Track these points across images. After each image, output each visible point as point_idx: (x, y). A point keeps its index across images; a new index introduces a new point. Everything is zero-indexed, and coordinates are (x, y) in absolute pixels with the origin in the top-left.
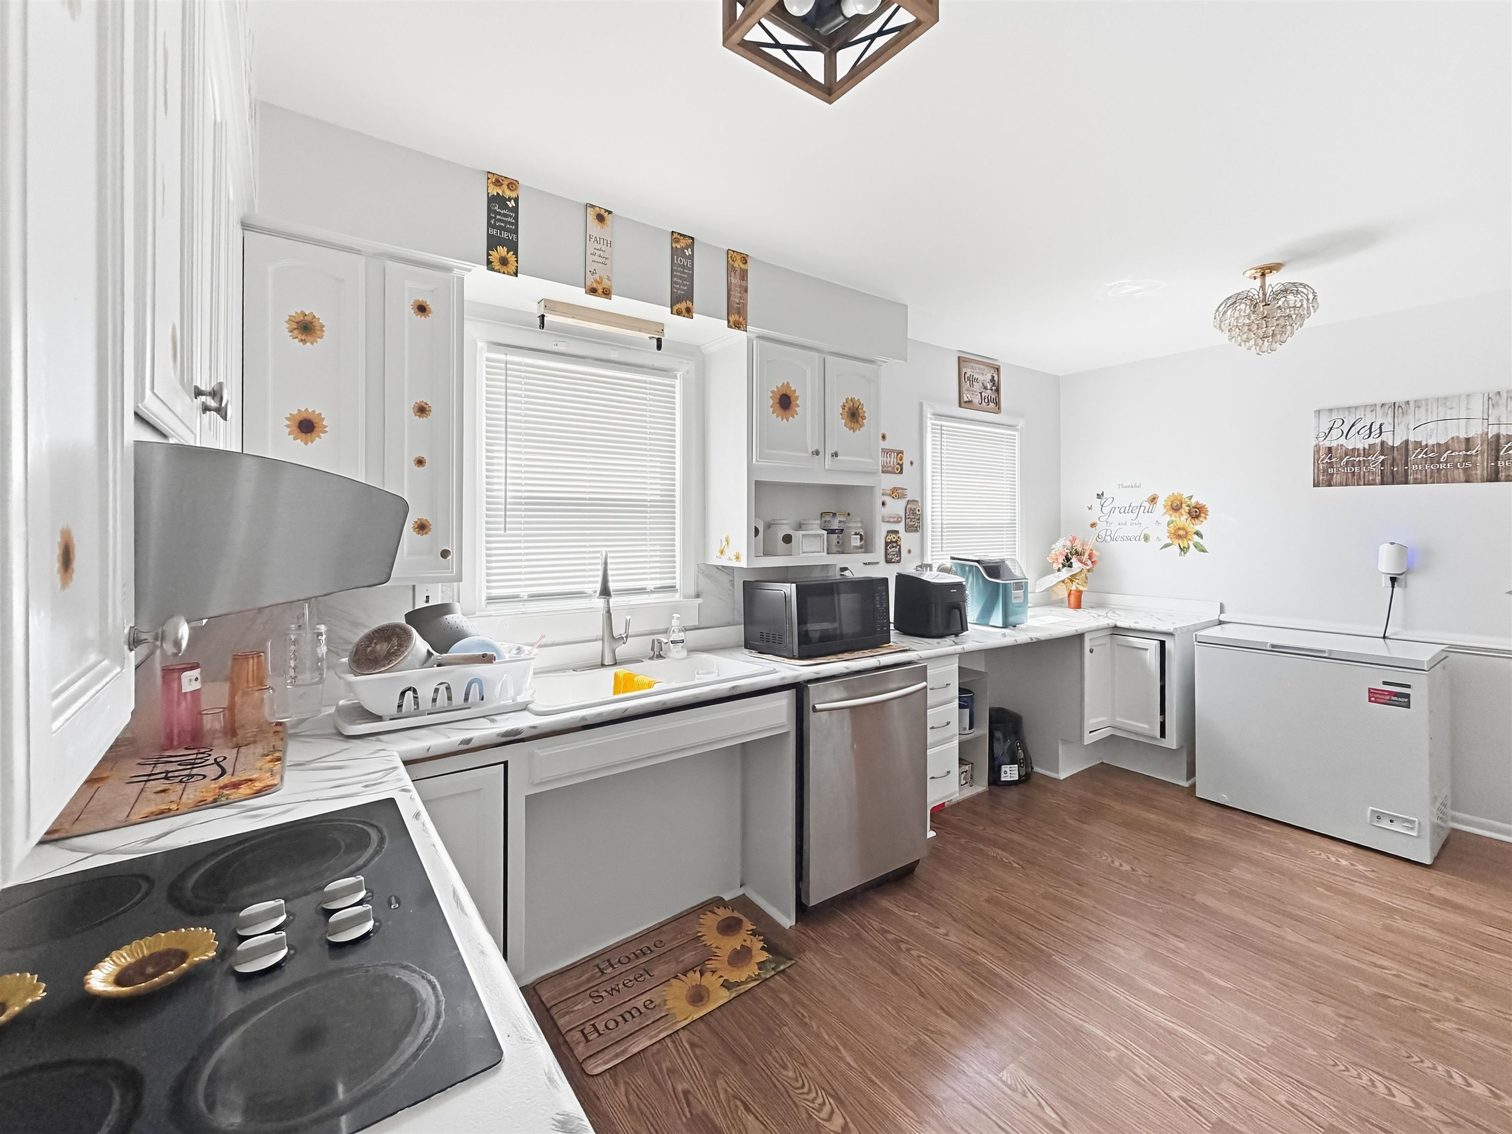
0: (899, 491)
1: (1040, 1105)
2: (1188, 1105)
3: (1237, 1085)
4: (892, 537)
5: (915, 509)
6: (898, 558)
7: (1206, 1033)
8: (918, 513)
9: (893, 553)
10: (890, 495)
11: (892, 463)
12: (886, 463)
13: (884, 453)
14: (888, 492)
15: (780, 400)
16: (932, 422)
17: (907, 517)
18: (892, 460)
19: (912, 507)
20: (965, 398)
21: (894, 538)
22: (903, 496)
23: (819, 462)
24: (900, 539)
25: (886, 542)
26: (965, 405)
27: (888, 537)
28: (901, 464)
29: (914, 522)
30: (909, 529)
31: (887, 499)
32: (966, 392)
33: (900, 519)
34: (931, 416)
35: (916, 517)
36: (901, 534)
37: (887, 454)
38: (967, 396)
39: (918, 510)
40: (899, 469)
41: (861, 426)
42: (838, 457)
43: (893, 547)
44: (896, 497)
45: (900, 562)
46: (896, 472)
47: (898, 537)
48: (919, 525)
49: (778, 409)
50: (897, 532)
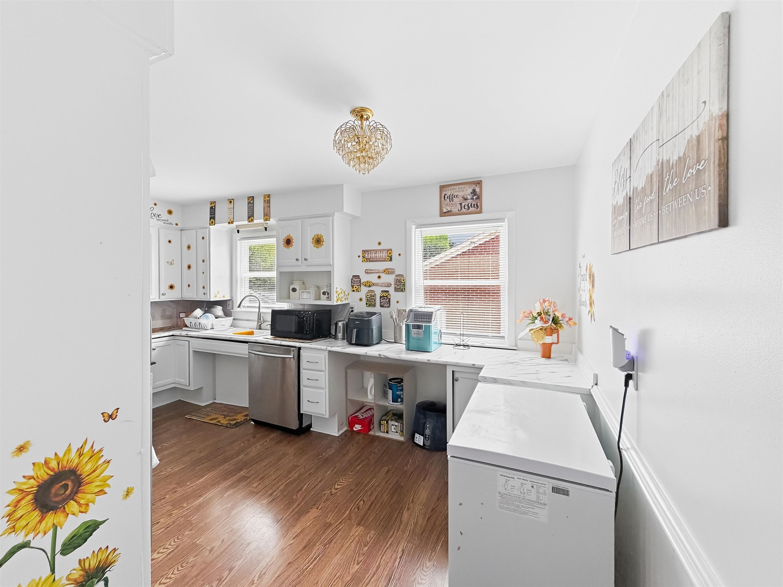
0: (389, 270)
4: (384, 294)
5: (400, 279)
6: (388, 305)
8: (403, 281)
9: (384, 302)
10: (383, 273)
11: (384, 256)
12: (380, 257)
13: (379, 252)
14: (382, 271)
15: (286, 241)
16: (416, 230)
17: (396, 284)
18: (384, 255)
19: (399, 278)
20: (445, 210)
21: (385, 294)
22: (393, 273)
23: (299, 263)
24: (390, 295)
25: (380, 296)
26: (445, 214)
27: (382, 294)
28: (390, 256)
29: (400, 286)
30: (396, 290)
31: (381, 275)
32: (445, 206)
33: (391, 284)
34: (415, 226)
35: (402, 284)
36: (390, 293)
37: (380, 252)
38: (447, 209)
39: (403, 280)
40: (389, 259)
41: (322, 245)
42: (309, 260)
43: (384, 299)
44: (388, 273)
45: (389, 307)
46: (387, 260)
47: (388, 294)
48: (404, 288)
49: (286, 245)
50: (388, 291)
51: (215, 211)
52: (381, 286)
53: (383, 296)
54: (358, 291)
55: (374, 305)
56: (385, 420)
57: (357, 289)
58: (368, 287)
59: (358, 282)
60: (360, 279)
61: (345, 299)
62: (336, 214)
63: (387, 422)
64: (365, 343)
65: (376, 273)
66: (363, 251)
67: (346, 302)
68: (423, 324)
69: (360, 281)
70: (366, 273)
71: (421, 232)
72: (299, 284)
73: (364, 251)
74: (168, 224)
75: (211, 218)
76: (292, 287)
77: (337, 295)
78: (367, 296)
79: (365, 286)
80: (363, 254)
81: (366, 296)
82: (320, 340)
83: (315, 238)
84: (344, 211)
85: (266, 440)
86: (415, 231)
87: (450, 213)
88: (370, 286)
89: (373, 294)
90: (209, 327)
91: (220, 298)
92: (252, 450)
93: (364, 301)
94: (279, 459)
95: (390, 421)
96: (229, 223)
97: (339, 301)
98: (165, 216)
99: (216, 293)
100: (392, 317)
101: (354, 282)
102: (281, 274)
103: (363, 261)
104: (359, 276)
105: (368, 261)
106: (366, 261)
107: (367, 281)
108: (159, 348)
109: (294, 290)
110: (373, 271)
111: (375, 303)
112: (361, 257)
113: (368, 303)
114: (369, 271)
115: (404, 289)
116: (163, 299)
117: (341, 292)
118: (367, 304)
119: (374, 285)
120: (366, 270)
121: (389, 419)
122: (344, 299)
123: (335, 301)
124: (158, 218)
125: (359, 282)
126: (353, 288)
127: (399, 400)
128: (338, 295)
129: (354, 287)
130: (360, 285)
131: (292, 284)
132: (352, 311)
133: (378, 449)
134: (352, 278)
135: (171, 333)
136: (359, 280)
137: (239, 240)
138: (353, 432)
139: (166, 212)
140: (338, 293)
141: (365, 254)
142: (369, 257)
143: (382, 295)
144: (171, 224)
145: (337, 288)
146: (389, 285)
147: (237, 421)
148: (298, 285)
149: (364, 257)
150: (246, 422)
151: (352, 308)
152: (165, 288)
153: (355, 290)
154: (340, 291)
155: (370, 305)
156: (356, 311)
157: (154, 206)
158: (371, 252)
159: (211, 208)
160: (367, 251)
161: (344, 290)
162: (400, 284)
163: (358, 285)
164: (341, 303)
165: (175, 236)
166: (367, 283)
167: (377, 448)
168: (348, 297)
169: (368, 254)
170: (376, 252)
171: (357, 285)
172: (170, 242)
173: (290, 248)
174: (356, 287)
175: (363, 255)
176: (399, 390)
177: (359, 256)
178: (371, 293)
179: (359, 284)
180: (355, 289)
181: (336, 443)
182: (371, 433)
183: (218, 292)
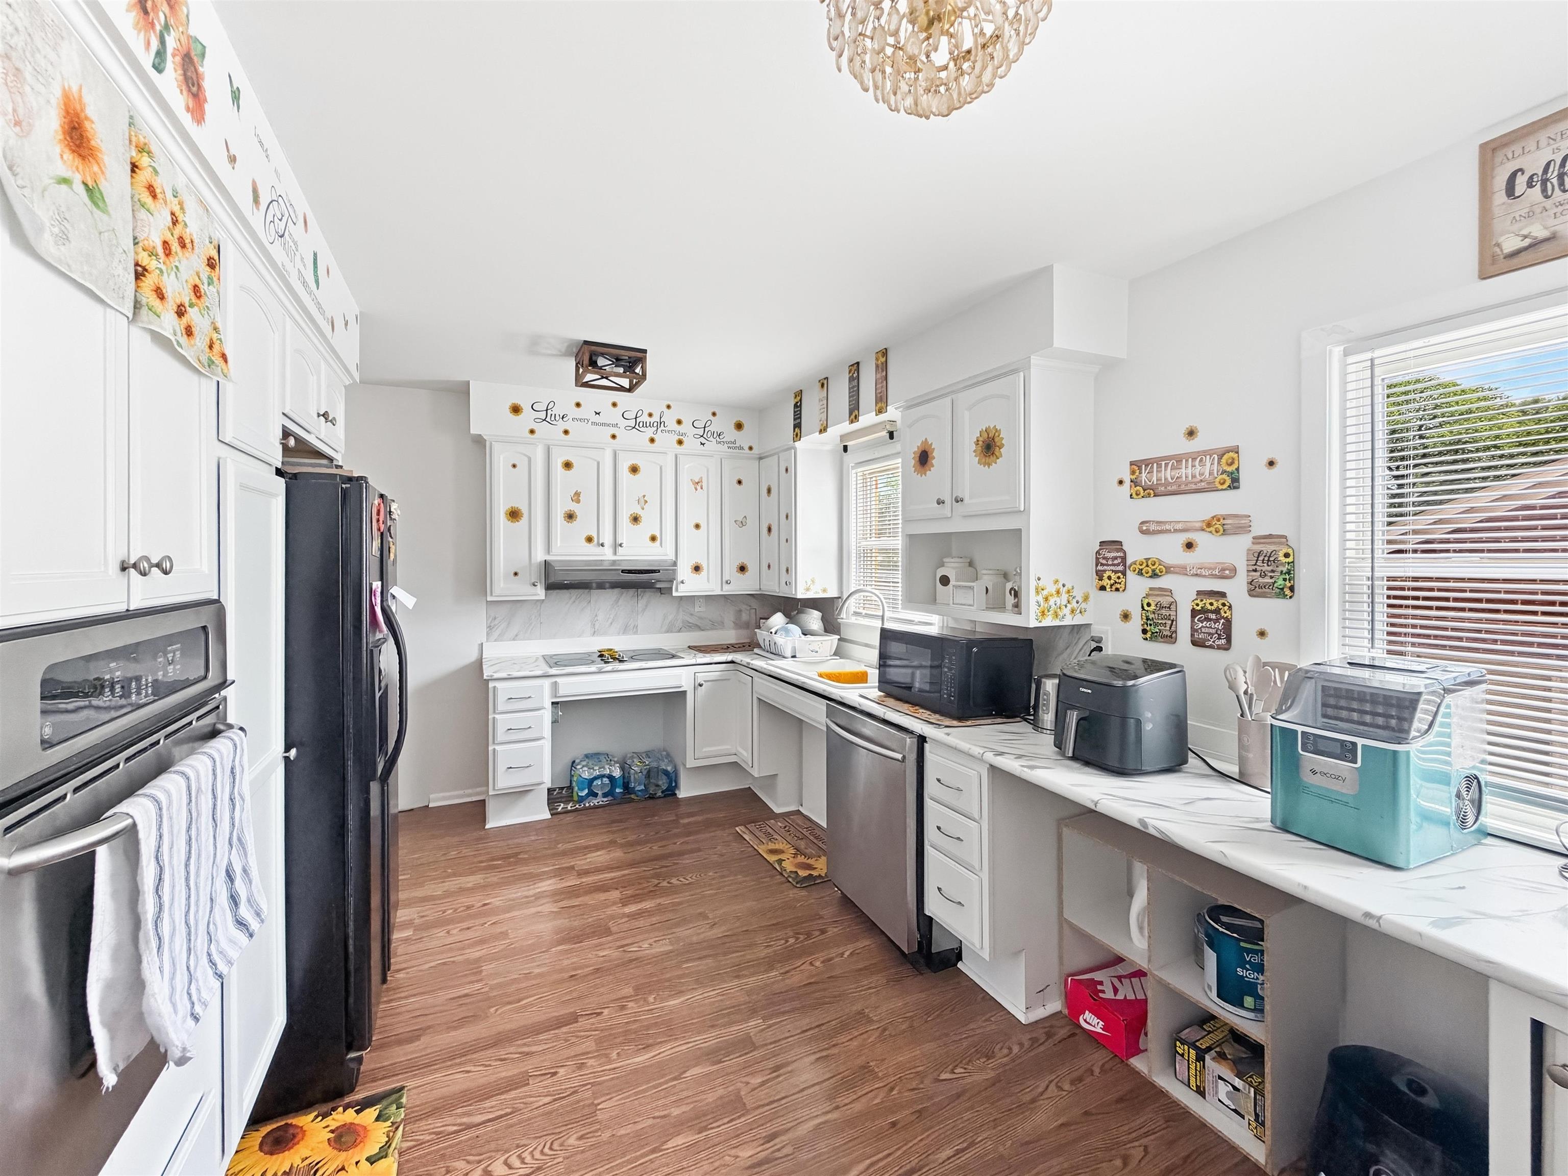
0: (1228, 522)
1: (641, 947)
2: (595, 1013)
3: (588, 1053)
4: (1209, 603)
5: (1274, 553)
6: (1223, 643)
7: (635, 1071)
8: (1285, 560)
9: (1207, 630)
10: (1203, 530)
11: (1207, 474)
12: (1193, 476)
13: (1187, 461)
14: (1198, 525)
15: (920, 457)
16: (1351, 359)
17: (1255, 571)
18: (1209, 468)
19: (1267, 549)
20: (1511, 244)
21: (1211, 604)
22: (1243, 529)
23: (946, 510)
24: (1230, 607)
25: (1193, 610)
26: (1516, 261)
27: (1198, 601)
28: (1232, 473)
29: (1271, 577)
30: (1255, 590)
31: (1198, 538)
32: (1516, 227)
33: (1234, 570)
34: (1342, 348)
35: (1280, 568)
36: (1231, 599)
37: (1194, 459)
38: (1525, 237)
39: (1287, 555)
40: (1228, 482)
41: (998, 458)
42: (966, 501)
43: (1209, 620)
44: (1221, 531)
45: (1227, 647)
46: (1220, 487)
47: (1224, 605)
48: (1289, 585)
49: (918, 467)
50: (1223, 595)
51: (800, 410)
52: (1196, 575)
53: (1204, 611)
54: (1117, 590)
55: (1171, 638)
56: (1193, 1045)
57: (1112, 582)
58: (1151, 577)
59: (1116, 562)
60: (1125, 553)
61: (1073, 611)
62: (1034, 360)
63: (1200, 1058)
64: (1113, 762)
65: (1176, 531)
66: (1132, 463)
67: (1078, 620)
68: (1360, 742)
69: (1124, 559)
70: (1143, 532)
71: (1372, 365)
72: (956, 565)
73: (1136, 465)
74: (735, 448)
75: (795, 426)
76: (941, 572)
77: (1040, 598)
78: (1146, 608)
79: (1140, 573)
80: (1133, 473)
81: (1143, 607)
82: (989, 721)
83: (981, 439)
84: (1056, 344)
85: (841, 950)
86: (1345, 365)
87: (1546, 249)
88: (1155, 575)
89: (1165, 601)
90: (788, 653)
91: (816, 593)
92: (802, 968)
93: (1137, 622)
94: (844, 1027)
95: (1213, 1059)
96: (821, 432)
97: (1050, 618)
98: (731, 434)
99: (809, 583)
100: (1232, 687)
101: (1104, 562)
102: (912, 539)
103: (1134, 495)
104: (1120, 543)
105: (1149, 494)
106: (1142, 494)
107: (1147, 559)
108: (709, 683)
109: (945, 581)
110: (1168, 527)
111: (1176, 632)
112: (1127, 483)
113: (1148, 628)
114: (1153, 527)
115: (1292, 589)
116: (728, 590)
117: (1058, 592)
118: (1144, 631)
119: (1168, 570)
120: (1143, 523)
121: (1209, 1049)
122: (1067, 611)
123: (1032, 616)
124: (718, 440)
125: (1119, 560)
126: (1101, 579)
127: (1249, 1001)
128: (1046, 599)
129: (1106, 575)
130: (1124, 573)
131: (942, 565)
132: (1099, 649)
133: (1146, 1147)
134: (1100, 549)
135: (729, 657)
136: (1120, 554)
137: (853, 468)
138: (1077, 1031)
139: (733, 426)
140: (1045, 593)
141: (1140, 473)
142: (1155, 479)
143: (1197, 605)
144: (741, 448)
145: (1039, 579)
146: (1227, 572)
147: (812, 872)
148: (953, 568)
149: (1135, 483)
150: (821, 885)
151: (1099, 640)
152: (730, 570)
153: (1108, 587)
154: (1051, 589)
155: (1154, 637)
156: (1109, 649)
157: (712, 418)
158: (1159, 466)
159: (796, 406)
160: (1148, 463)
161: (1068, 586)
162: (1273, 571)
163: (1116, 572)
164: (1057, 623)
165: (748, 470)
166: (1147, 566)
167: (1144, 1141)
168: (1083, 605)
169: (1151, 472)
170: (1179, 461)
171: (1113, 571)
172: (740, 482)
173: (928, 472)
174: (1109, 578)
175: (1133, 477)
176: (1250, 962)
177: (1121, 482)
178: (1159, 599)
179: (1121, 568)
180: (1106, 582)
181: (1010, 1049)
182: (1136, 1062)
183: (813, 581)
